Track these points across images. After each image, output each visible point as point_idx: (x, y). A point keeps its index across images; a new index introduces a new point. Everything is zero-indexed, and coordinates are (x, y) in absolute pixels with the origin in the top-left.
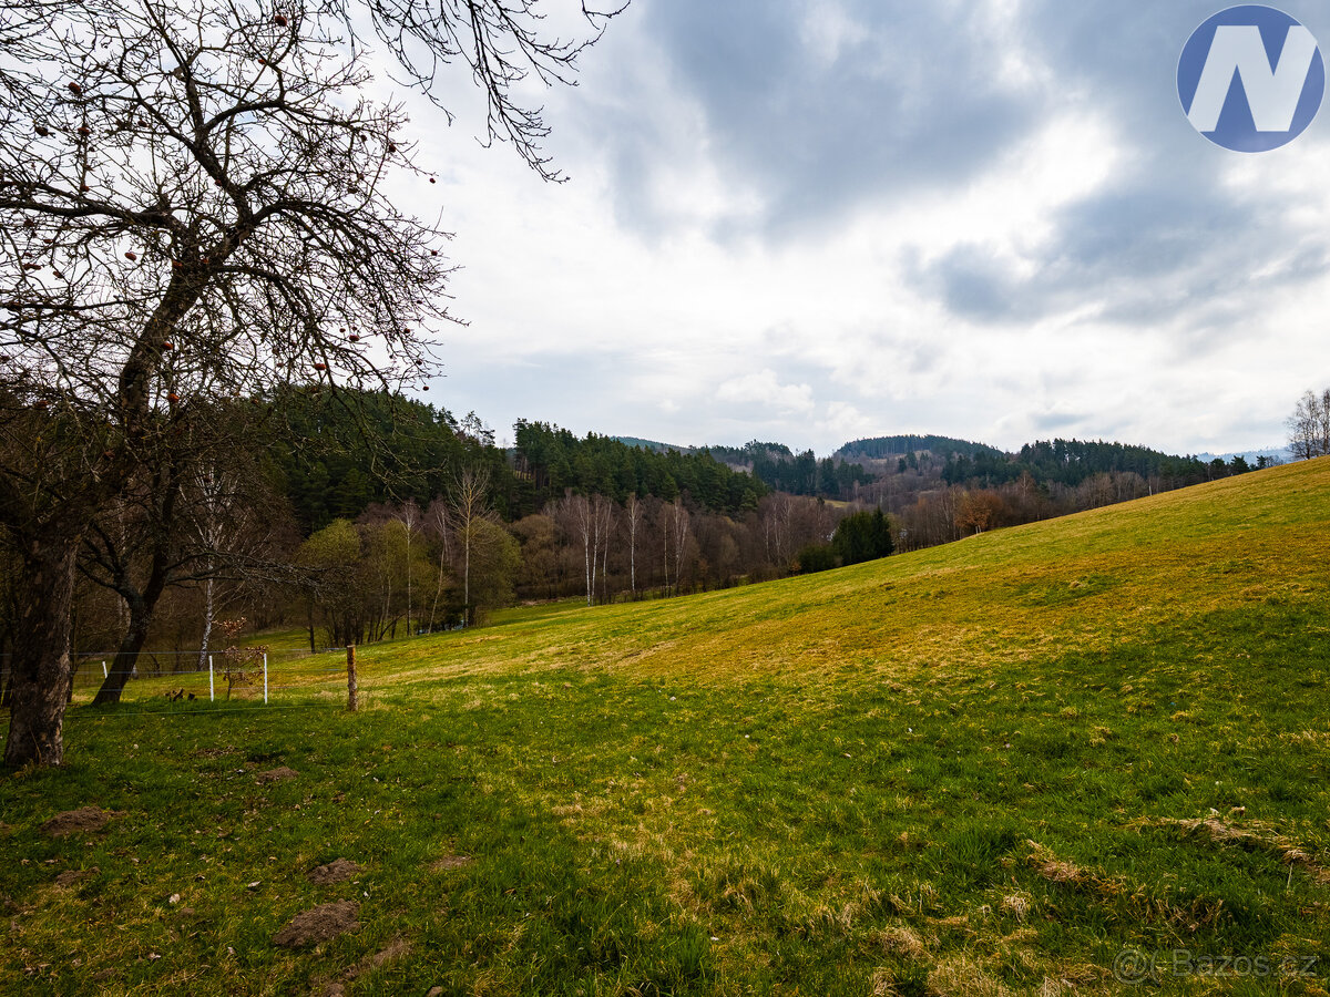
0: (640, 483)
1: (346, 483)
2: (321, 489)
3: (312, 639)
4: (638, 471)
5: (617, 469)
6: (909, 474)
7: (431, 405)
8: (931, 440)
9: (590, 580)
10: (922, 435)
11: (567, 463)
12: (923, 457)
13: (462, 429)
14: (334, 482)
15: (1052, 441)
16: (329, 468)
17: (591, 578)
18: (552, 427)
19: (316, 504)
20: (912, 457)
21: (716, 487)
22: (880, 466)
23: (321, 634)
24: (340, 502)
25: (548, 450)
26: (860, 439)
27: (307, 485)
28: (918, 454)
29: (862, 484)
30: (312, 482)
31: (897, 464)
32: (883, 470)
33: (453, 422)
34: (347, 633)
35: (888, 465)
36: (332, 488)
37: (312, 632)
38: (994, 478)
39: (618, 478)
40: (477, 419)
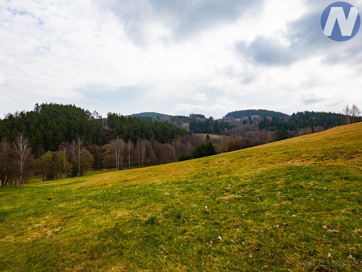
0: (142, 133)
1: (57, 136)
2: (51, 137)
3: (43, 178)
4: (142, 129)
5: (135, 129)
6: (247, 125)
7: (83, 109)
8: (260, 111)
9: (117, 164)
10: (257, 109)
11: (119, 128)
12: (254, 118)
13: (93, 116)
14: (54, 135)
15: (304, 112)
16: (53, 131)
17: (118, 163)
18: (118, 114)
19: (50, 141)
20: (250, 119)
21: (168, 133)
22: (237, 122)
23: (45, 178)
24: (56, 141)
25: (115, 123)
26: (234, 111)
27: (47, 136)
28: (252, 117)
29: (228, 129)
30: (49, 135)
31: (243, 121)
32: (238, 124)
33: (90, 113)
34: (50, 177)
35: (241, 122)
36: (54, 137)
37: (43, 177)
38: (277, 127)
39: (135, 131)
40: (97, 113)
